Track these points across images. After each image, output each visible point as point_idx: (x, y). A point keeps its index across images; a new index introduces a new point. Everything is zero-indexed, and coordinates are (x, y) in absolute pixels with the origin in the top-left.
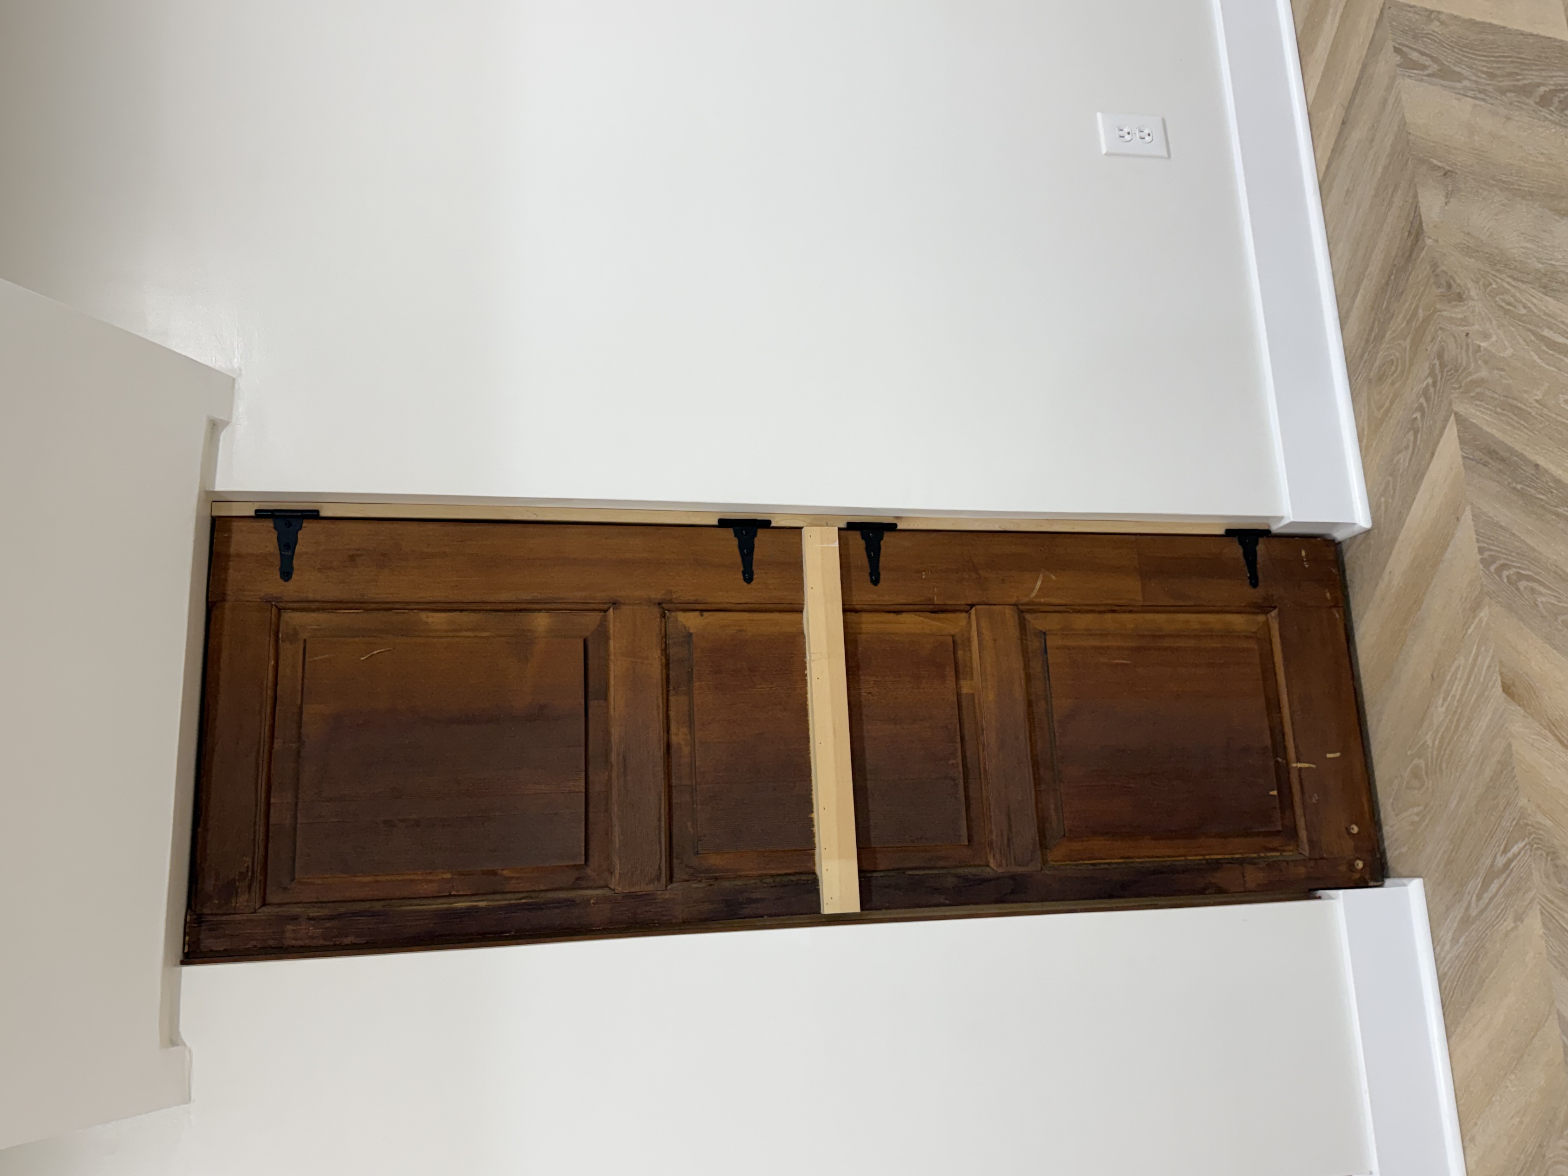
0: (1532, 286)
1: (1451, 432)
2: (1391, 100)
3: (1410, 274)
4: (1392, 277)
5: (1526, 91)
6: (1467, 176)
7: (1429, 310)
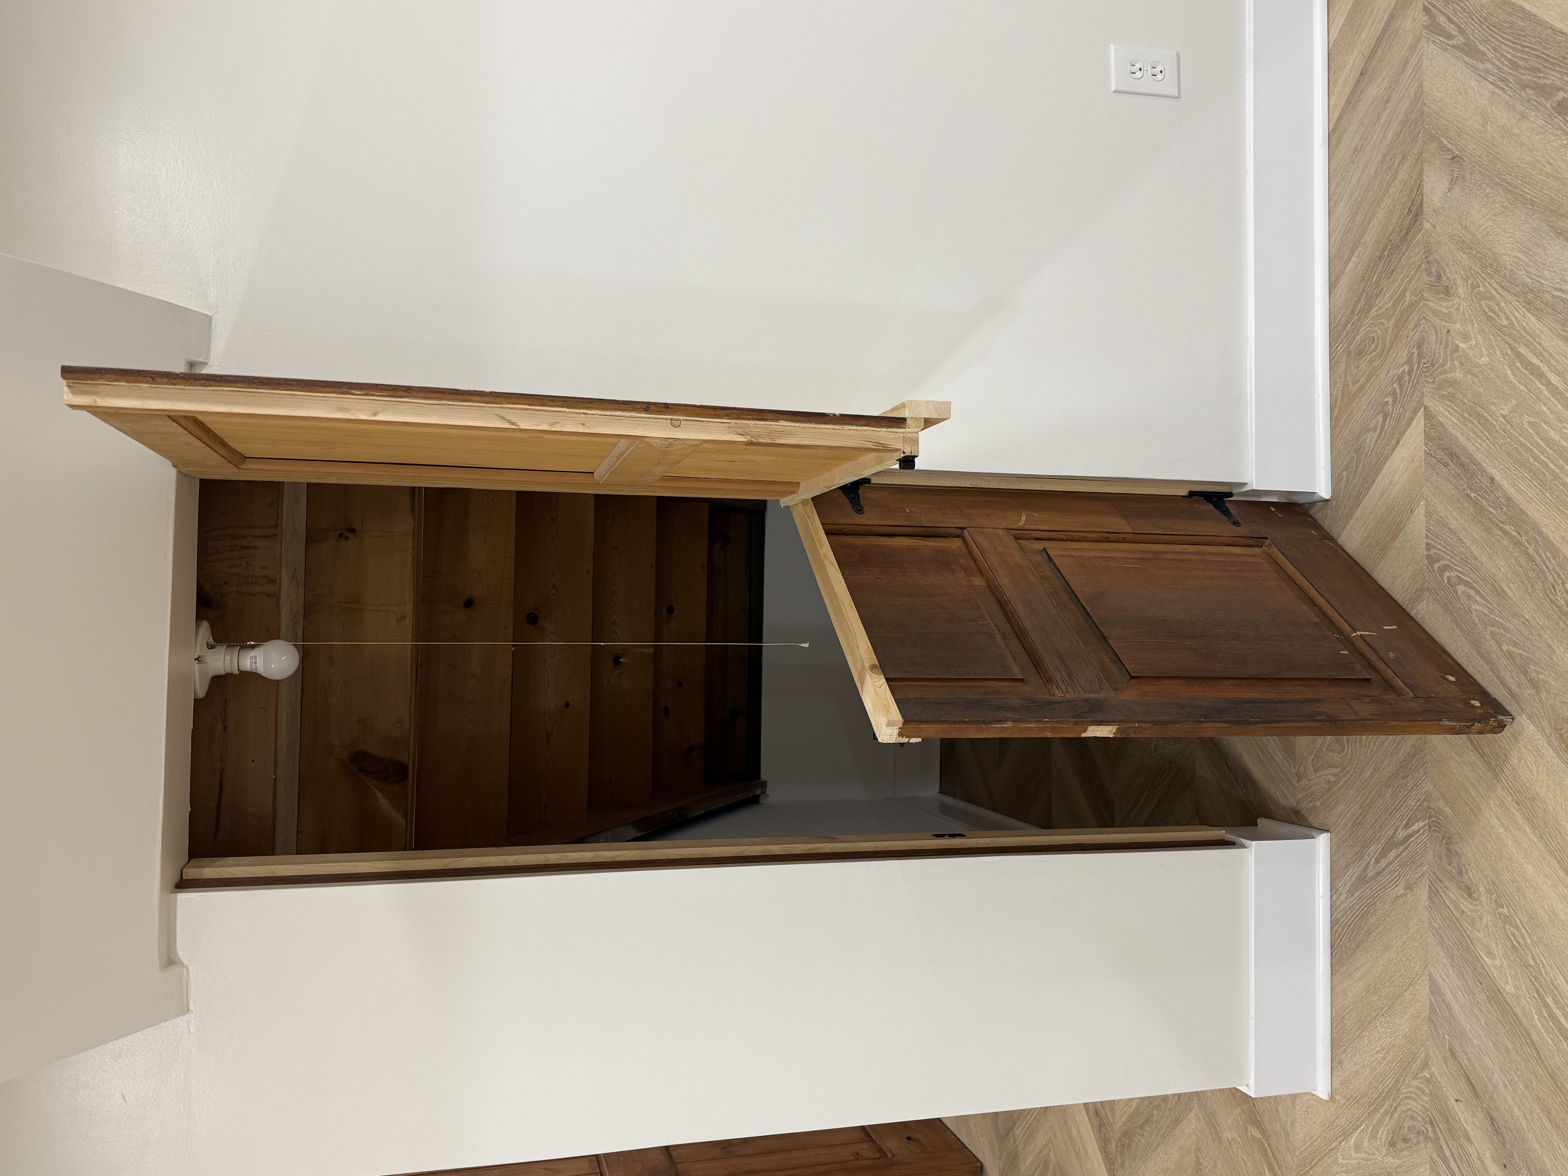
0: (1518, 299)
1: (1419, 425)
2: (1412, 63)
3: (1404, 254)
4: (1386, 253)
5: (1545, 91)
6: (1474, 167)
7: (1417, 296)
